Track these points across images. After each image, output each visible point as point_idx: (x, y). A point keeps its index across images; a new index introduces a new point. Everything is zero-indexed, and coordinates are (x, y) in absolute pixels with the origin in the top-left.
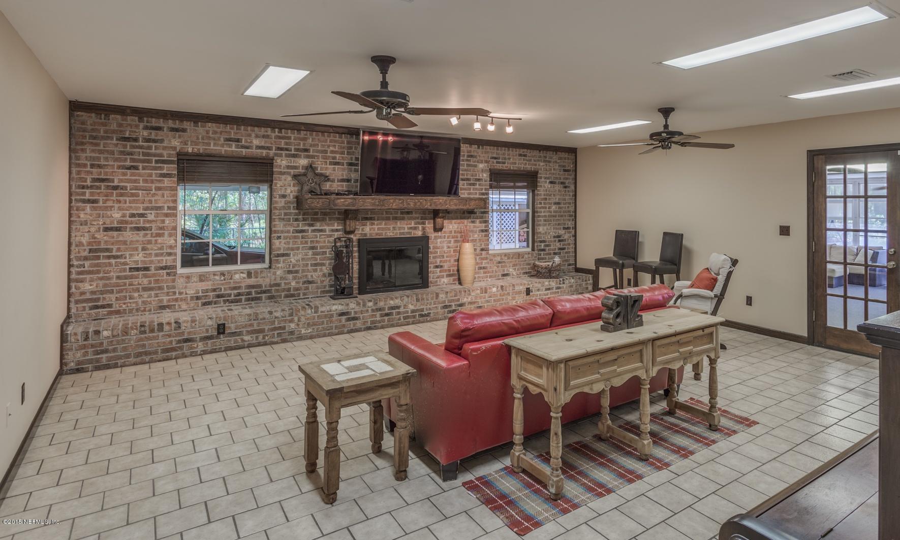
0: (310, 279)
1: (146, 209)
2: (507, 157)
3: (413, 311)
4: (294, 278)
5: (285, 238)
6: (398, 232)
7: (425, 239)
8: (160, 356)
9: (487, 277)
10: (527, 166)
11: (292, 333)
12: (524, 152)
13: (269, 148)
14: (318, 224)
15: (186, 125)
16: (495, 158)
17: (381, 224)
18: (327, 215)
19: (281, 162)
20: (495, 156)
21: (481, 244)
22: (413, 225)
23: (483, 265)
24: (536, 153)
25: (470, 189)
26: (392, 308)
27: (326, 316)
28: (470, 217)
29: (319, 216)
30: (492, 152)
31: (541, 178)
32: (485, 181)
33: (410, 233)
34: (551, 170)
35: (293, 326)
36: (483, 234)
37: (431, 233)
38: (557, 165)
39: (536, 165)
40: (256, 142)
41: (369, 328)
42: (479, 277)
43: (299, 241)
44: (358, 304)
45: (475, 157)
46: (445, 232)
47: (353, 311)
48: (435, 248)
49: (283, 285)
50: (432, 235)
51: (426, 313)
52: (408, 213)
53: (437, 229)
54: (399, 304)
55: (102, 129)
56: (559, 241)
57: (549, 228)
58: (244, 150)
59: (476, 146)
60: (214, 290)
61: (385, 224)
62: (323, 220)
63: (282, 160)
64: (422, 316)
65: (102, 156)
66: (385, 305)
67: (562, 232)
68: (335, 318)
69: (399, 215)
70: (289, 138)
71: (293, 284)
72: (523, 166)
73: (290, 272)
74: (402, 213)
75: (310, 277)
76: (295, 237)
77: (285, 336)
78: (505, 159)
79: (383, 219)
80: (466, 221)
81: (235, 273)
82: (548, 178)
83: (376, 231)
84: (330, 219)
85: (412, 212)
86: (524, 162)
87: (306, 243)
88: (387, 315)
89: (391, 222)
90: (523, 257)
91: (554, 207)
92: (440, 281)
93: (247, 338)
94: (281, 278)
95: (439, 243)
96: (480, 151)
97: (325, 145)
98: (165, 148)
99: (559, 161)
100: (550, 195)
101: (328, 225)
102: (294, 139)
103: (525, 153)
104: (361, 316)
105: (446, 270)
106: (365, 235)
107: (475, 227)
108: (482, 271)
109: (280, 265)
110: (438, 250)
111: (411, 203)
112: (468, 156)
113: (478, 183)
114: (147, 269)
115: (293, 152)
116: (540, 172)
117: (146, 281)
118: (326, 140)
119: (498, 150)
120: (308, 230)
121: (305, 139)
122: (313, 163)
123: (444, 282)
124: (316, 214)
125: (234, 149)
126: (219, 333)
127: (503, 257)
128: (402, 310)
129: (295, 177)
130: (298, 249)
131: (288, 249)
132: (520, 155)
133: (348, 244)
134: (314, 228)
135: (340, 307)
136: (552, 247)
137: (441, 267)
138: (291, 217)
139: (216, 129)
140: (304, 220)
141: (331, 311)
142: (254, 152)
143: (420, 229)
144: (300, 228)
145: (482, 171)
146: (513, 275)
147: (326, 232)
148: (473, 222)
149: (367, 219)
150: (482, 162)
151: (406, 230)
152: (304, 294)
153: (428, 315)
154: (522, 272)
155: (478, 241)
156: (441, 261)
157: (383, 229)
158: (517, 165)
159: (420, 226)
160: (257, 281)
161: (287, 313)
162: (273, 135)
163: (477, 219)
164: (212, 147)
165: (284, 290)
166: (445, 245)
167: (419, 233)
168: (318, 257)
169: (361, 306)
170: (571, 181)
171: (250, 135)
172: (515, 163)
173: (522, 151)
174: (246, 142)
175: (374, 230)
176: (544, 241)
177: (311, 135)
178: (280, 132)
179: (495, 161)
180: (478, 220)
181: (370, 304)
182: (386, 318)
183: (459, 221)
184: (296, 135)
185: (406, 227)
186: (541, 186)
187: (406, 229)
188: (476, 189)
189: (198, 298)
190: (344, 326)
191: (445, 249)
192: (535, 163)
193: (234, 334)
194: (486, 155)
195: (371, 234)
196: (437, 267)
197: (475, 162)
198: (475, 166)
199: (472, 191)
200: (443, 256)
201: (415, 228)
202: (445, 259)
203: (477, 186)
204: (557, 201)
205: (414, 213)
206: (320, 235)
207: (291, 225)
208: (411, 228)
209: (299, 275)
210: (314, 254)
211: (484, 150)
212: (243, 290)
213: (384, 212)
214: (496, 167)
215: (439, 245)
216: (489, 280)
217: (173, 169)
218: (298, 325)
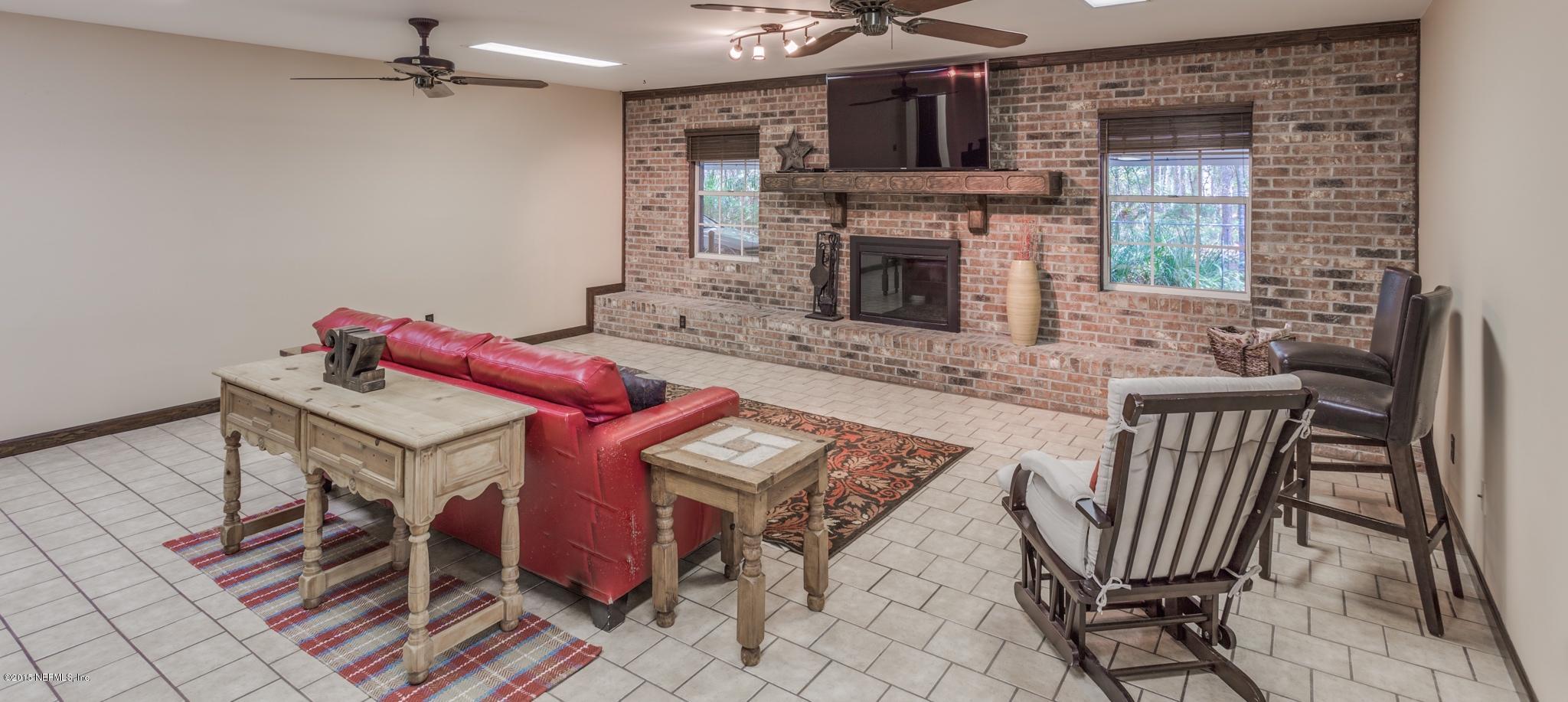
0: (796, 286)
1: (666, 189)
2: (1148, 79)
3: (888, 361)
4: (780, 280)
5: (771, 227)
6: (910, 229)
7: (957, 245)
8: (644, 336)
9: (1093, 338)
10: (1214, 92)
11: (740, 346)
12: (1201, 61)
13: (755, 116)
14: (804, 211)
15: (692, 100)
16: (1114, 86)
17: (884, 215)
18: (814, 200)
19: (767, 132)
20: (1113, 80)
21: (1077, 268)
22: (934, 220)
23: (1083, 312)
24: (1250, 57)
25: (1049, 155)
26: (858, 347)
27: (774, 335)
28: (1051, 210)
29: (805, 201)
30: (1104, 74)
31: (1265, 118)
32: (1087, 136)
33: (930, 233)
34: (1305, 94)
35: (741, 337)
36: (1083, 246)
37: (968, 237)
38: (1333, 78)
39: (1245, 87)
40: (745, 109)
41: (825, 369)
42: (1071, 334)
43: (784, 232)
44: (812, 329)
45: (1063, 89)
46: (994, 237)
47: (805, 337)
48: (974, 263)
49: (768, 287)
50: (969, 240)
51: (911, 370)
52: (926, 199)
53: (981, 230)
54: (867, 345)
55: (641, 113)
56: (1342, 286)
57: (1296, 246)
58: (733, 121)
59: (1064, 67)
60: (711, 280)
61: (891, 216)
62: (810, 206)
63: (767, 129)
64: (903, 372)
65: (641, 139)
66: (847, 339)
67: (1352, 262)
68: (785, 341)
69: (911, 202)
70: (774, 100)
71: (778, 287)
72: (1197, 94)
73: (775, 272)
74: (916, 199)
75: (795, 282)
76: (780, 227)
77: (735, 348)
78: (1142, 83)
79: (887, 208)
80: (1040, 218)
81: (727, 265)
82: (1293, 117)
83: (877, 227)
84: (818, 205)
85: (933, 197)
86: (1203, 84)
87: (792, 235)
88: (850, 356)
89: (899, 213)
90: (1200, 312)
91: (1317, 193)
92: (985, 325)
93: (702, 339)
94: (767, 277)
95: (982, 256)
96: (1073, 76)
97: (811, 103)
98: (677, 127)
99: (1342, 66)
100: (1303, 161)
101: (816, 213)
102: (780, 101)
103: (1206, 63)
104: (816, 347)
105: (996, 307)
106: (862, 231)
107: (1060, 230)
108: (1079, 323)
109: (766, 262)
110: (982, 269)
111: (897, 183)
112: (1045, 90)
113: (1068, 141)
114: (666, 249)
115: (778, 117)
116: (1258, 102)
117: (665, 261)
118: (813, 96)
119: (1121, 66)
120: (793, 219)
121: (790, 99)
122: (799, 128)
123: (993, 329)
124: (802, 197)
125: (726, 121)
126: (681, 327)
127: (1136, 302)
128: (871, 354)
129: (778, 148)
130: (783, 242)
131: (774, 242)
132: (1190, 69)
133: (836, 242)
134: (799, 217)
135: (790, 328)
136: (1309, 299)
137: (988, 299)
138: (776, 201)
139: (712, 100)
140: (790, 205)
141: (779, 330)
142: (744, 122)
143: (948, 227)
144: (785, 216)
145: (1079, 115)
146: (1166, 346)
147: (812, 223)
148: (1057, 221)
149: (864, 207)
150: (1078, 98)
151: (923, 228)
152: (790, 304)
153: (914, 374)
154: (1197, 345)
155: (1068, 259)
156: (986, 289)
157: (887, 224)
158: (1179, 94)
159: (947, 223)
160: (745, 278)
161: (737, 320)
162: (759, 98)
163: (1068, 214)
164: (709, 121)
165: (769, 293)
166: (995, 260)
167: (946, 235)
168: (805, 256)
169: (816, 332)
170: (1395, 117)
171: (738, 103)
172: (1174, 91)
173: (1194, 60)
174: (736, 111)
175: (874, 225)
176: (1276, 281)
177: (797, 91)
178: (765, 94)
179: (1113, 91)
180: (1069, 218)
181: (827, 333)
182: (849, 360)
183: (1025, 217)
184: (781, 95)
185: (923, 222)
186: (1265, 139)
187: (923, 226)
188: (1065, 154)
189: (699, 286)
190: (794, 355)
191: (995, 267)
192: (1241, 82)
193: (692, 331)
194: (1091, 82)
195: (869, 231)
196: (979, 298)
197: (1061, 99)
198: (1063, 107)
199: (1053, 158)
200: (991, 281)
201: (939, 226)
202: (995, 286)
203: (1068, 148)
204: (1331, 175)
205: (936, 199)
206: (807, 227)
207: (776, 211)
208: (931, 225)
209: (784, 277)
210: (800, 252)
211: (1084, 72)
212: (733, 286)
213: (889, 198)
214: (1115, 105)
215: (982, 258)
216: (1099, 345)
217: (681, 148)
218: (746, 338)
